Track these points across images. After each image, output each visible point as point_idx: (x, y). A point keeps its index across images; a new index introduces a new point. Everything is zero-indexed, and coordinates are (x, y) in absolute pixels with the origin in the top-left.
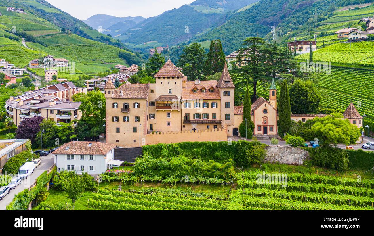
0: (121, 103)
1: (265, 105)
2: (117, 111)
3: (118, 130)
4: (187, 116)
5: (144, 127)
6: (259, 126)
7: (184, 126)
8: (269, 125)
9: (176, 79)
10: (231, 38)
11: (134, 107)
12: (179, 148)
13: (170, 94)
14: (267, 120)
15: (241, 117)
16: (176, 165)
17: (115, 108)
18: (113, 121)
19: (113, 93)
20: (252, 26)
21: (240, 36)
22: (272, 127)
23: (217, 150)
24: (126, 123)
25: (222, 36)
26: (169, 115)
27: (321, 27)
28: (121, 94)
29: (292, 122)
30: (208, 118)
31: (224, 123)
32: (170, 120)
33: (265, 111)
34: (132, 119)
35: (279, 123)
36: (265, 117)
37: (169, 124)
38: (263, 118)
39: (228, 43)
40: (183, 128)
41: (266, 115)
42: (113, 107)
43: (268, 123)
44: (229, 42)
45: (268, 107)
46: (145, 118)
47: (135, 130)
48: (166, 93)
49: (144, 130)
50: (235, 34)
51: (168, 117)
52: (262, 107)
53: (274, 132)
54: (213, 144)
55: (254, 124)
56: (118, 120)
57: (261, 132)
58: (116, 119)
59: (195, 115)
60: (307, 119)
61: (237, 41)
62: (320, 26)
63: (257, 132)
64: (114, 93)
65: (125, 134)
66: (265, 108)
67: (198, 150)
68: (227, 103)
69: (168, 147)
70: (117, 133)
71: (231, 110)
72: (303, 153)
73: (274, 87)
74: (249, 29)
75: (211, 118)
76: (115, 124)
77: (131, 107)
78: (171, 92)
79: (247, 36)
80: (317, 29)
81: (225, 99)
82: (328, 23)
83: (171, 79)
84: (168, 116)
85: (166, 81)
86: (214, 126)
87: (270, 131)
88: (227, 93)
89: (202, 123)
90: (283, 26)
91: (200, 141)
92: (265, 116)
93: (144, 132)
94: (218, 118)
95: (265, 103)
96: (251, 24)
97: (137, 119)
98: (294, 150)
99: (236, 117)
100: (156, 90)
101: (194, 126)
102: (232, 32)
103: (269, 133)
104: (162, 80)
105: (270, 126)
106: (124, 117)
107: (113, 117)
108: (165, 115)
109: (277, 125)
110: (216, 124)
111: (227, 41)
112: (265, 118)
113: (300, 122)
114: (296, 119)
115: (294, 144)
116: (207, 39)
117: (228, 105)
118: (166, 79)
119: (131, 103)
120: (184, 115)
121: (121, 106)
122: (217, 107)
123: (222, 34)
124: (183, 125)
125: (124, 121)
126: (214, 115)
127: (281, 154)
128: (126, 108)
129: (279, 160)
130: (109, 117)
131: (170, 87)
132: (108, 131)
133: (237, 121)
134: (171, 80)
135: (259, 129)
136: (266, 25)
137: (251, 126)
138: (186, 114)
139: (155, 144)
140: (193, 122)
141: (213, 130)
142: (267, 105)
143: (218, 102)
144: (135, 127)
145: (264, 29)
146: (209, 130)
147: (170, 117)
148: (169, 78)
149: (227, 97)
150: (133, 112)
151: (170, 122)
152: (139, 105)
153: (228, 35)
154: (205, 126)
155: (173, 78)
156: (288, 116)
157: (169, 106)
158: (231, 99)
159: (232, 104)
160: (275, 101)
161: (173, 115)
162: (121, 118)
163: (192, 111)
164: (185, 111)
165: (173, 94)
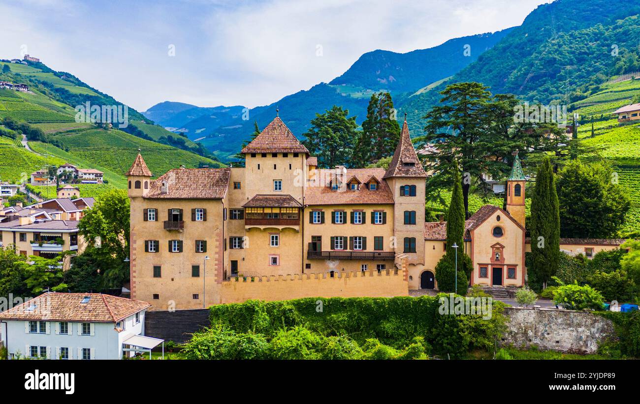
0: (163, 210)
1: (498, 218)
2: (155, 229)
3: (157, 272)
4: (316, 241)
5: (216, 265)
6: (483, 268)
7: (308, 266)
8: (505, 263)
9: (291, 156)
11: (193, 219)
12: (296, 313)
13: (278, 192)
14: (502, 252)
15: (440, 246)
16: (287, 349)
17: (151, 222)
18: (147, 250)
19: (146, 188)
22: (512, 270)
23: (386, 318)
24: (176, 257)
26: (275, 241)
28: (166, 189)
29: (563, 258)
30: (365, 247)
31: (401, 258)
32: (278, 252)
33: (498, 231)
34: (189, 245)
35: (530, 260)
36: (498, 246)
37: (275, 261)
38: (492, 247)
40: (306, 271)
41: (499, 240)
42: (146, 219)
43: (504, 259)
45: (506, 223)
46: (218, 243)
47: (196, 271)
48: (268, 190)
49: (216, 272)
51: (273, 244)
52: (491, 222)
53: (518, 281)
54: (376, 303)
55: (470, 261)
56: (157, 249)
57: (488, 281)
58: (153, 246)
59: (334, 240)
60: (597, 250)
62: (576, 109)
63: (477, 280)
64: (149, 186)
65: (173, 280)
66: (497, 223)
67: (340, 317)
68: (408, 214)
69: (269, 310)
70: (156, 279)
71: (418, 230)
72: (599, 325)
73: (520, 176)
75: (370, 247)
76: (151, 259)
77: (187, 218)
78: (280, 189)
81: (403, 204)
82: (592, 103)
83: (280, 157)
84: (273, 242)
85: (269, 161)
86: (378, 266)
87: (509, 277)
88: (411, 191)
89: (350, 259)
91: (345, 296)
92: (498, 244)
93: (216, 275)
94: (387, 248)
95: (498, 213)
97: (201, 246)
98: (576, 317)
99: (429, 245)
100: (247, 181)
101: (332, 265)
103: (507, 282)
104: (258, 160)
105: (507, 265)
106: (170, 242)
107: (146, 242)
108: (265, 239)
109: (526, 264)
110: (383, 262)
112: (498, 248)
113: (580, 257)
114: (572, 250)
117: (410, 218)
118: (269, 157)
119: (187, 208)
120: (308, 240)
121: (164, 216)
122: (384, 222)
124: (306, 262)
125: (170, 250)
126: (379, 241)
127: (541, 328)
128: (175, 221)
129: (537, 341)
130: (137, 242)
131: (277, 175)
132: (134, 274)
133: (431, 255)
134: (280, 161)
135: (483, 274)
137: (466, 266)
138: (313, 237)
139: (240, 303)
140: (330, 257)
141: (376, 273)
142: (503, 216)
143: (387, 210)
144: (196, 264)
146: (367, 274)
147: (277, 244)
148: (275, 155)
149: (408, 199)
150: (193, 230)
151: (278, 257)
152: (205, 213)
154: (358, 266)
155: (285, 155)
157: (276, 219)
158: (418, 203)
159: (420, 217)
160: (521, 208)
161: (283, 239)
162: (164, 244)
163: (327, 231)
164: (311, 230)
165: (285, 191)
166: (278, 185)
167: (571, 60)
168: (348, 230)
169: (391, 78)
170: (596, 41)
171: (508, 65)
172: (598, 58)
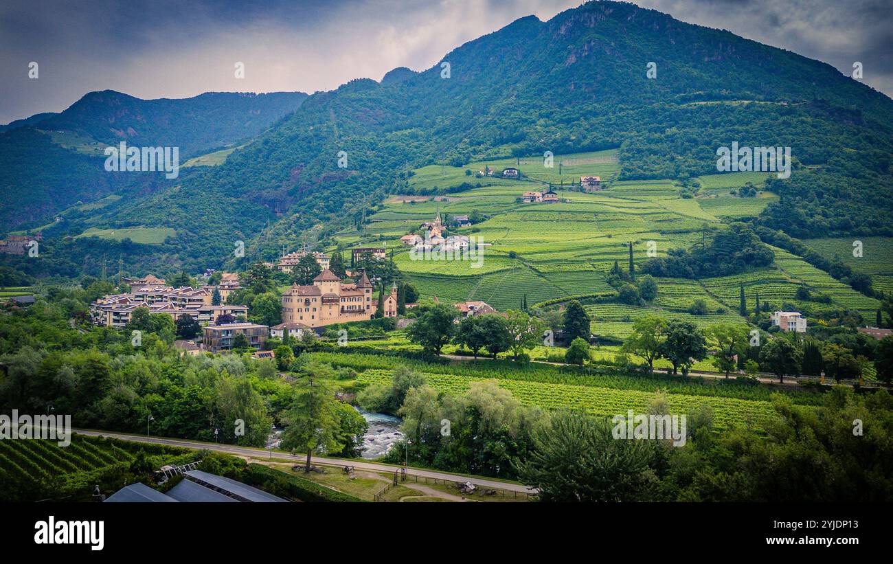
0: (304, 298)
2: (302, 305)
3: (301, 318)
4: (343, 307)
5: (319, 315)
6: (387, 312)
9: (334, 282)
10: (197, 224)
13: (332, 293)
15: (375, 307)
17: (300, 302)
18: (298, 312)
19: (297, 292)
20: (235, 203)
21: (214, 222)
24: (307, 313)
25: (174, 219)
27: (373, 224)
28: (304, 292)
29: (405, 308)
30: (356, 308)
31: (366, 310)
32: (332, 311)
33: (390, 302)
34: (311, 309)
35: (398, 309)
37: (330, 314)
39: (191, 234)
40: (340, 315)
42: (298, 302)
43: (392, 309)
44: (195, 233)
45: (392, 300)
46: (317, 309)
47: (313, 317)
48: (329, 292)
49: (318, 317)
50: (205, 218)
51: (330, 309)
52: (388, 300)
53: (395, 315)
55: (384, 311)
57: (388, 316)
58: (300, 310)
59: (348, 307)
60: (413, 306)
61: (211, 231)
63: (385, 315)
66: (390, 300)
69: (341, 324)
70: (301, 320)
71: (370, 303)
73: (395, 287)
74: (230, 209)
75: (358, 308)
76: (300, 314)
77: (311, 301)
79: (228, 223)
80: (369, 226)
81: (367, 295)
82: (381, 220)
85: (329, 283)
86: (360, 313)
87: (393, 314)
88: (368, 291)
89: (353, 312)
90: (304, 213)
92: (390, 305)
94: (362, 308)
96: (233, 199)
97: (315, 309)
99: (373, 307)
100: (323, 289)
101: (347, 314)
102: (196, 213)
103: (392, 316)
105: (393, 311)
106: (306, 309)
107: (298, 309)
108: (329, 307)
110: (362, 312)
111: (190, 231)
112: (390, 307)
113: (410, 307)
114: (407, 306)
115: (410, 317)
116: (140, 224)
117: (368, 299)
120: (341, 307)
121: (304, 301)
122: (361, 301)
123: (174, 215)
124: (340, 313)
126: (359, 306)
128: (307, 303)
131: (332, 287)
133: (373, 310)
136: (263, 205)
137: (382, 312)
139: (333, 323)
140: (347, 312)
141: (362, 315)
142: (391, 298)
143: (362, 297)
144: (313, 315)
145: (258, 211)
147: (332, 309)
150: (313, 304)
153: (190, 219)
154: (354, 314)
155: (332, 281)
156: (404, 305)
157: (332, 301)
158: (370, 295)
159: (371, 300)
160: (394, 294)
161: (333, 307)
162: (304, 310)
163: (346, 304)
164: (341, 304)
165: (334, 292)
166: (331, 290)
167: (355, 166)
168: (351, 304)
169: (130, 130)
170: (373, 150)
171: (298, 158)
172: (374, 167)
